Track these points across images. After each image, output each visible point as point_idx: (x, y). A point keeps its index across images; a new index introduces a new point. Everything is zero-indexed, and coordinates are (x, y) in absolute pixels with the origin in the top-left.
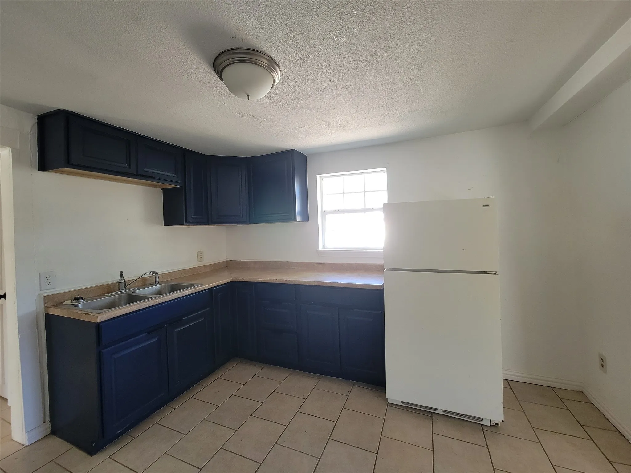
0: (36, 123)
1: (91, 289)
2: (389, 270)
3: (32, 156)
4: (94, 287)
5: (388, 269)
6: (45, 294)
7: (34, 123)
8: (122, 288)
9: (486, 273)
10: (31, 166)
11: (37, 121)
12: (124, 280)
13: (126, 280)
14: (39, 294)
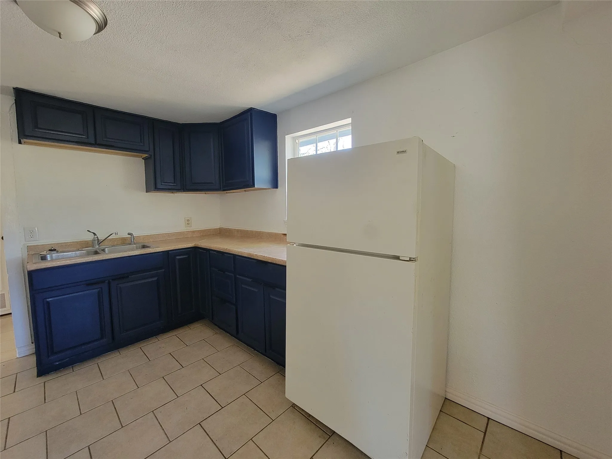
0: (14, 103)
1: (70, 244)
2: (299, 246)
3: (12, 132)
4: (73, 242)
5: (298, 244)
6: (28, 245)
7: (13, 103)
8: (95, 245)
9: (397, 258)
10: (12, 139)
11: (14, 102)
12: (97, 238)
13: (99, 239)
14: (24, 244)
